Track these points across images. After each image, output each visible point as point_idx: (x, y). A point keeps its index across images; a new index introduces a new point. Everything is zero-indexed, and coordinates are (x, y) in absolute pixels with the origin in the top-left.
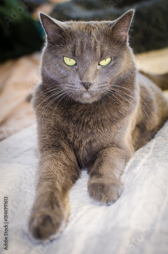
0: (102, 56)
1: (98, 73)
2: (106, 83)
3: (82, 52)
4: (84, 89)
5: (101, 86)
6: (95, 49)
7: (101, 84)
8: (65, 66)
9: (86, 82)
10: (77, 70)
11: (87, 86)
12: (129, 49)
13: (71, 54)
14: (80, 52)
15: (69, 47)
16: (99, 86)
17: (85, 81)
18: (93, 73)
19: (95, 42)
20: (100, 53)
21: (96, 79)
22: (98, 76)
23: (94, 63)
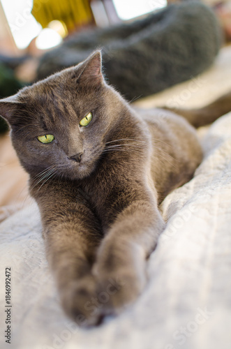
0: (78, 114)
1: (84, 137)
2: (98, 144)
3: (53, 122)
4: (76, 163)
5: (94, 150)
6: (66, 111)
7: (93, 148)
8: (42, 145)
9: (74, 154)
10: (58, 144)
11: (77, 158)
12: (108, 89)
13: (42, 130)
14: (51, 124)
15: (37, 123)
16: (91, 152)
17: (72, 154)
18: (78, 140)
19: (63, 103)
20: (74, 113)
21: (85, 146)
22: (85, 140)
23: (74, 128)
